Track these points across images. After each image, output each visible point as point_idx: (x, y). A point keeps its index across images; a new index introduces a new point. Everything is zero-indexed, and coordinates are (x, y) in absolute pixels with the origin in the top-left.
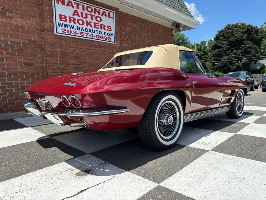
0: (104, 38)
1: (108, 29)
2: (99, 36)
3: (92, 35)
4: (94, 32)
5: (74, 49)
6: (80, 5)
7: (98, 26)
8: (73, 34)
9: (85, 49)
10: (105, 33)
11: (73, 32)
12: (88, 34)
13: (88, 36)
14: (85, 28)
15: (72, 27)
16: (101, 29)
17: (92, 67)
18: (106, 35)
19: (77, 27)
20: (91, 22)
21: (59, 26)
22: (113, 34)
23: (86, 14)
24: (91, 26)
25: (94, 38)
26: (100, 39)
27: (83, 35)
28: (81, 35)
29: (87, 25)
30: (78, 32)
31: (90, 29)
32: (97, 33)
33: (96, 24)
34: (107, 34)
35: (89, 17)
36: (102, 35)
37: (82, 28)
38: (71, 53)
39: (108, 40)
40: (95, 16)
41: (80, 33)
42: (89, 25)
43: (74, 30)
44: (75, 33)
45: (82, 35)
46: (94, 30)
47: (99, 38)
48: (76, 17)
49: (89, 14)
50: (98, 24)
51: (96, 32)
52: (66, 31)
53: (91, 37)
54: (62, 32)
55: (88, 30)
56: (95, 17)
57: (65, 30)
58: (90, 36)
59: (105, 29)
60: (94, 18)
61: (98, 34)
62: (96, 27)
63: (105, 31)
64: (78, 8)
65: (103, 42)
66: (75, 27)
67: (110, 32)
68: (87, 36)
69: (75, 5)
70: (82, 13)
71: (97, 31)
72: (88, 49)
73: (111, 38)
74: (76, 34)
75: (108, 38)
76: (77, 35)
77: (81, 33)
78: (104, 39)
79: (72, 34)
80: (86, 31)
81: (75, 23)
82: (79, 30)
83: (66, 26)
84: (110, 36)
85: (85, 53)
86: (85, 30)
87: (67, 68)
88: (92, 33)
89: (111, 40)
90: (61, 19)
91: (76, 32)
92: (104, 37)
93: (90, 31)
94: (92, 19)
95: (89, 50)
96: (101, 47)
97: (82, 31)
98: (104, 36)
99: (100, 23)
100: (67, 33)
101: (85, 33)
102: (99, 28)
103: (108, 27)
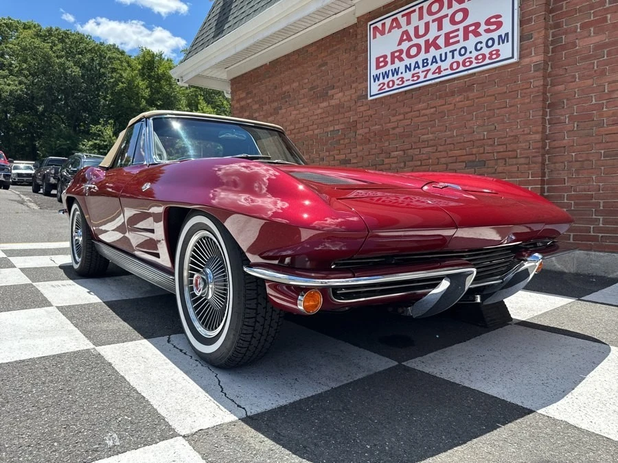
0: (475, 61)
1: (488, 27)
2: (458, 63)
3: (439, 68)
4: (443, 59)
5: (401, 117)
6: (414, 11)
7: (457, 36)
8: (398, 85)
9: (423, 110)
10: (479, 46)
11: (397, 82)
12: (430, 69)
13: (430, 76)
14: (423, 60)
15: (396, 72)
16: (466, 38)
17: (440, 148)
18: (481, 48)
19: (406, 66)
20: (437, 38)
21: (375, 81)
22: (507, 34)
23: (427, 25)
24: (438, 47)
25: (443, 73)
26: (462, 68)
27: (418, 77)
28: (413, 80)
29: (427, 51)
30: (408, 75)
31: (434, 57)
32: (453, 58)
33: (451, 35)
34: (484, 45)
35: (434, 26)
36: (468, 55)
37: (417, 63)
38: (393, 129)
39: (487, 61)
40: (449, 16)
41: (410, 77)
42: (432, 49)
43: (400, 75)
44: (401, 83)
45: (415, 78)
46: (446, 53)
47: (458, 67)
48: (405, 46)
49: (433, 21)
50: (458, 30)
51: (450, 55)
52: (386, 86)
53: (437, 75)
54: (380, 89)
55: (430, 62)
56: (448, 19)
57: (384, 84)
58: (434, 73)
59: (477, 34)
60: (446, 22)
61: (458, 58)
62: (451, 41)
63: (479, 39)
64: (409, 23)
65: (474, 74)
66: (402, 69)
67: (495, 35)
68: (425, 77)
69: (403, 21)
70: (417, 29)
71: (453, 52)
72: (432, 106)
73: (498, 51)
74: (403, 82)
75: (488, 56)
76: (405, 84)
77: (413, 76)
78: (474, 65)
79: (396, 87)
80: (423, 66)
81: (401, 60)
82: (410, 70)
83: (386, 75)
84: (496, 46)
85: (422, 119)
86: (423, 63)
87: (386, 161)
88: (440, 63)
89: (498, 55)
90: (378, 67)
91: (403, 78)
92: (473, 60)
93: (434, 60)
94: (440, 28)
95: (433, 110)
96: (470, 88)
97: (417, 70)
98: (475, 53)
99: (461, 26)
100: (387, 89)
101: (423, 72)
102: (458, 42)
103: (488, 22)
